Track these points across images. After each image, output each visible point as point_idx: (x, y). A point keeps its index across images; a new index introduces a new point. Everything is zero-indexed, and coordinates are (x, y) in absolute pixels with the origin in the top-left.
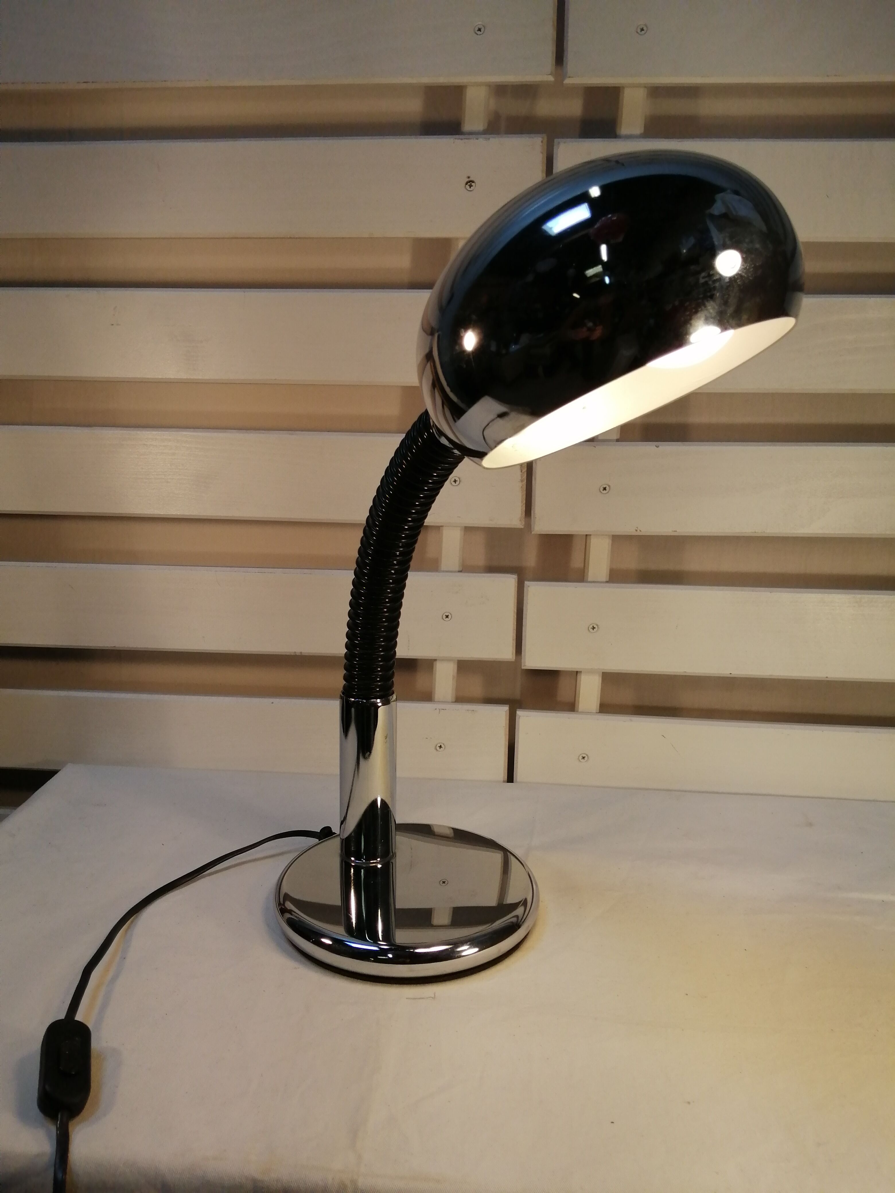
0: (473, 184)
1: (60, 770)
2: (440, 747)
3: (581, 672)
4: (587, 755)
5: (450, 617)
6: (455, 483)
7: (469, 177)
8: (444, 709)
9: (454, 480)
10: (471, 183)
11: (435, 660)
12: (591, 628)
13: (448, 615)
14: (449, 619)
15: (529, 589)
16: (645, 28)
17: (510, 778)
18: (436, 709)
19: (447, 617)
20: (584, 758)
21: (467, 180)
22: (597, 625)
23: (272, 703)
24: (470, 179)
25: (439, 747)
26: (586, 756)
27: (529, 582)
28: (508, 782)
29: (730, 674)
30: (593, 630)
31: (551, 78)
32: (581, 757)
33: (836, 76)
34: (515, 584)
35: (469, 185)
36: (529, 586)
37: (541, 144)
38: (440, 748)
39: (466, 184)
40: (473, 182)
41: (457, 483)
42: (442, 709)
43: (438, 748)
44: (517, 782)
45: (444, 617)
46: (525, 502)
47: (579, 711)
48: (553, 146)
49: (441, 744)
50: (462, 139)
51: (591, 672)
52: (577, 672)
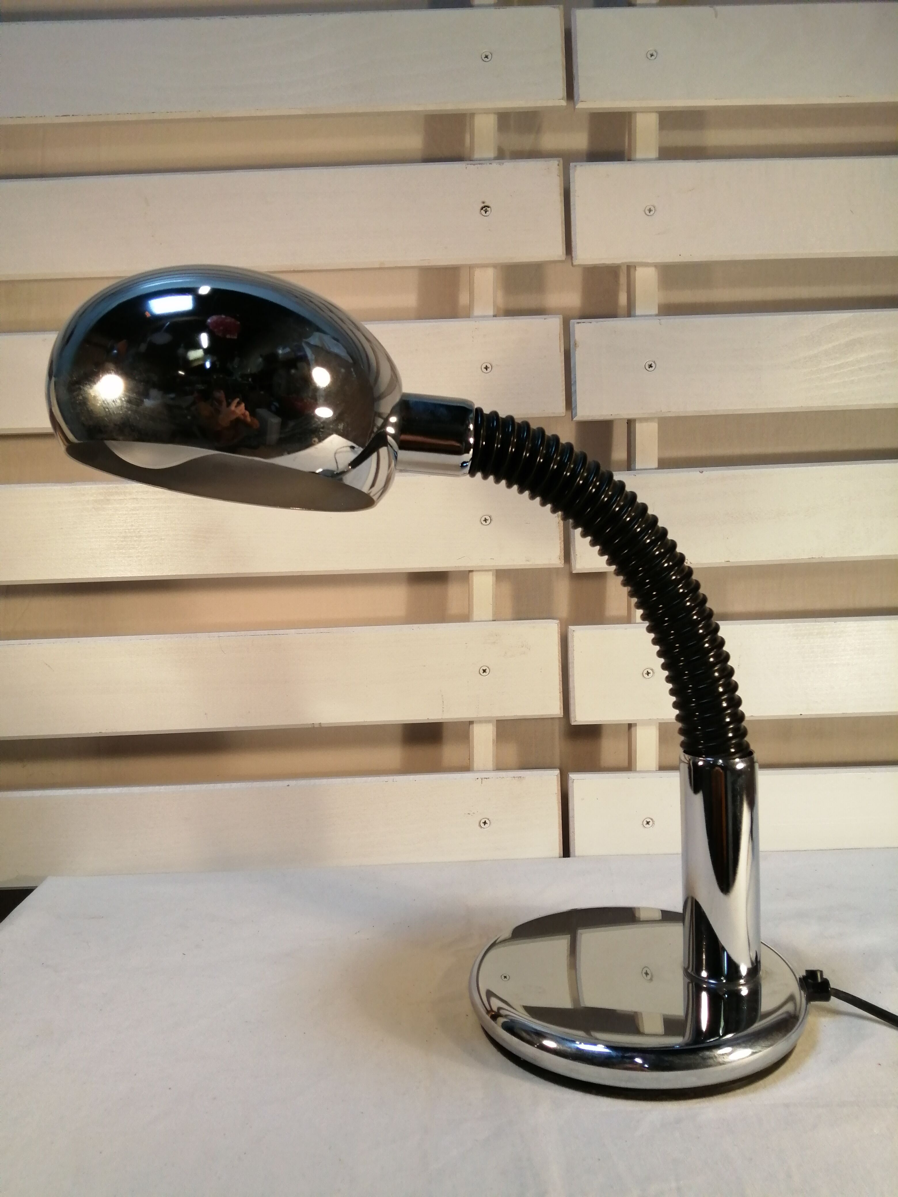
0: (488, 209)
1: (36, 887)
2: (485, 823)
3: (635, 725)
4: (652, 819)
5: (487, 671)
6: (486, 522)
7: (484, 203)
8: (487, 778)
9: (484, 519)
10: (486, 208)
11: (471, 723)
12: (645, 674)
13: (486, 669)
14: (487, 673)
15: (575, 634)
16: (655, 54)
17: (566, 852)
18: (478, 778)
19: (484, 671)
20: (648, 823)
21: (483, 205)
22: (652, 670)
23: (288, 786)
24: (486, 204)
25: (483, 823)
26: (651, 821)
27: (573, 627)
28: (563, 857)
29: (801, 715)
30: (648, 675)
31: (564, 103)
32: (645, 823)
33: (848, 96)
34: (558, 630)
35: (484, 210)
36: (574, 631)
37: (557, 167)
38: (485, 825)
39: (482, 209)
40: (488, 207)
41: (488, 522)
42: (485, 778)
43: (482, 825)
44: (575, 856)
45: (482, 671)
46: (563, 539)
47: (637, 770)
48: (569, 169)
49: (485, 820)
50: (474, 165)
51: (648, 722)
52: (630, 726)
